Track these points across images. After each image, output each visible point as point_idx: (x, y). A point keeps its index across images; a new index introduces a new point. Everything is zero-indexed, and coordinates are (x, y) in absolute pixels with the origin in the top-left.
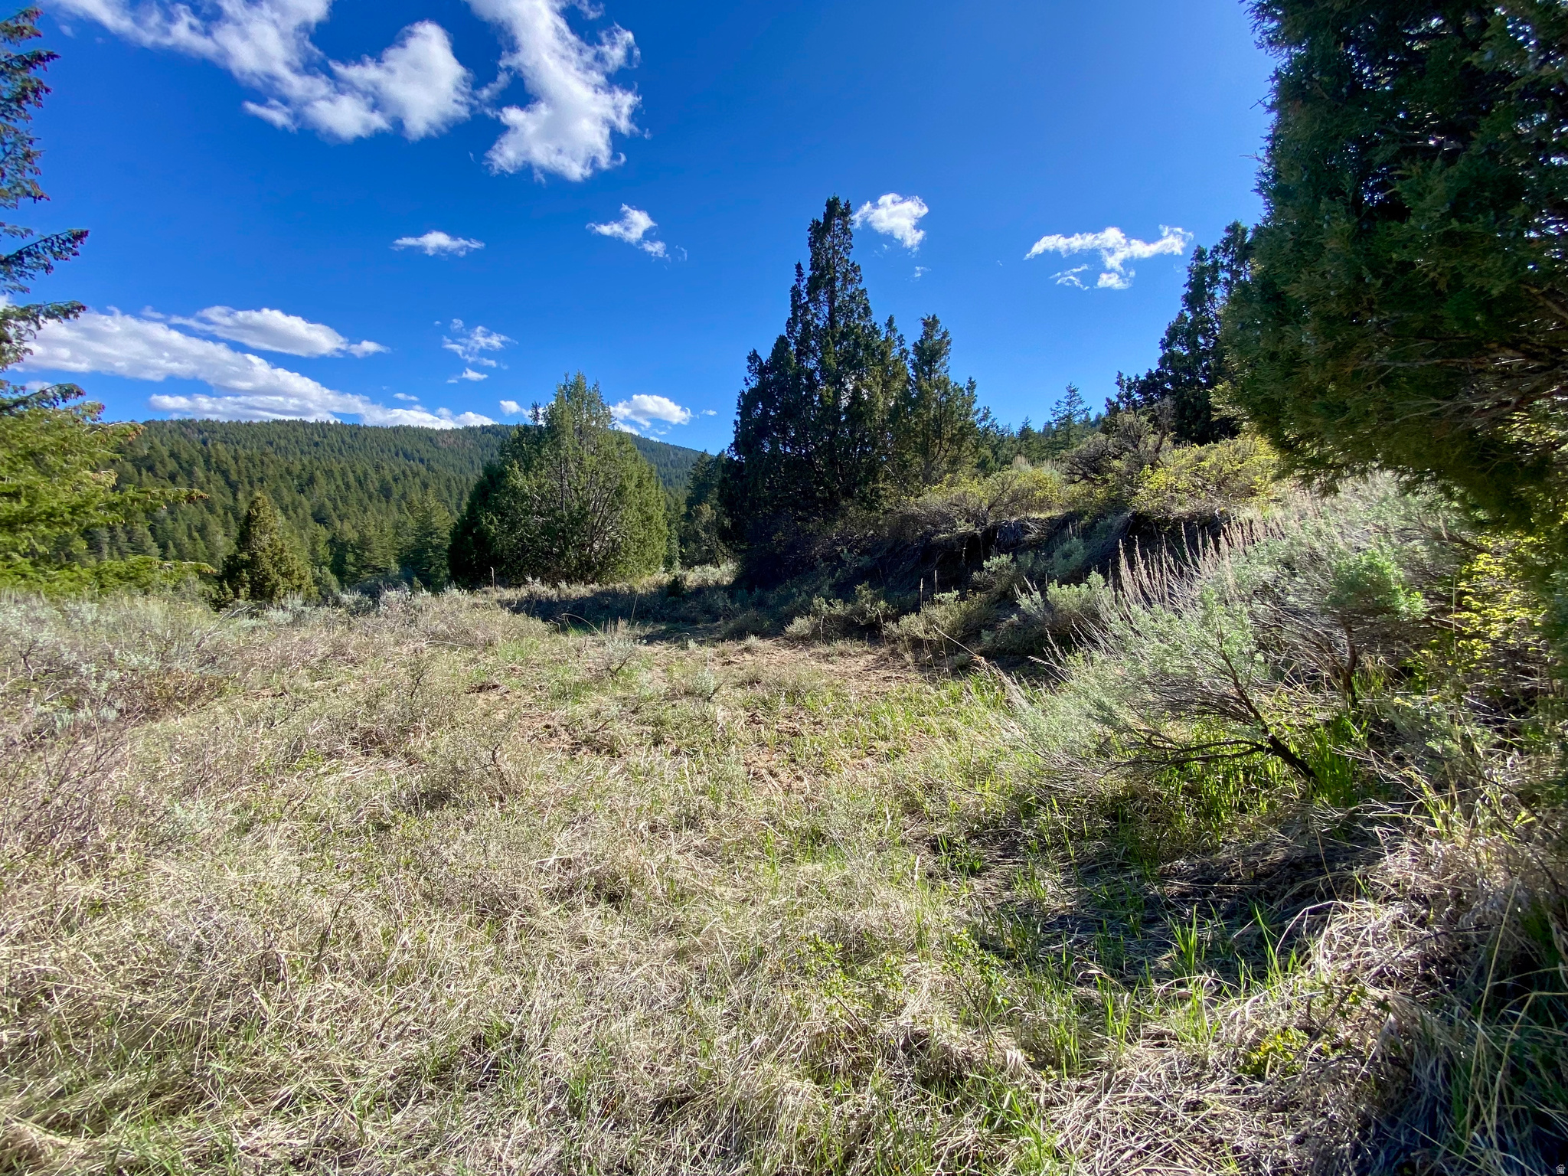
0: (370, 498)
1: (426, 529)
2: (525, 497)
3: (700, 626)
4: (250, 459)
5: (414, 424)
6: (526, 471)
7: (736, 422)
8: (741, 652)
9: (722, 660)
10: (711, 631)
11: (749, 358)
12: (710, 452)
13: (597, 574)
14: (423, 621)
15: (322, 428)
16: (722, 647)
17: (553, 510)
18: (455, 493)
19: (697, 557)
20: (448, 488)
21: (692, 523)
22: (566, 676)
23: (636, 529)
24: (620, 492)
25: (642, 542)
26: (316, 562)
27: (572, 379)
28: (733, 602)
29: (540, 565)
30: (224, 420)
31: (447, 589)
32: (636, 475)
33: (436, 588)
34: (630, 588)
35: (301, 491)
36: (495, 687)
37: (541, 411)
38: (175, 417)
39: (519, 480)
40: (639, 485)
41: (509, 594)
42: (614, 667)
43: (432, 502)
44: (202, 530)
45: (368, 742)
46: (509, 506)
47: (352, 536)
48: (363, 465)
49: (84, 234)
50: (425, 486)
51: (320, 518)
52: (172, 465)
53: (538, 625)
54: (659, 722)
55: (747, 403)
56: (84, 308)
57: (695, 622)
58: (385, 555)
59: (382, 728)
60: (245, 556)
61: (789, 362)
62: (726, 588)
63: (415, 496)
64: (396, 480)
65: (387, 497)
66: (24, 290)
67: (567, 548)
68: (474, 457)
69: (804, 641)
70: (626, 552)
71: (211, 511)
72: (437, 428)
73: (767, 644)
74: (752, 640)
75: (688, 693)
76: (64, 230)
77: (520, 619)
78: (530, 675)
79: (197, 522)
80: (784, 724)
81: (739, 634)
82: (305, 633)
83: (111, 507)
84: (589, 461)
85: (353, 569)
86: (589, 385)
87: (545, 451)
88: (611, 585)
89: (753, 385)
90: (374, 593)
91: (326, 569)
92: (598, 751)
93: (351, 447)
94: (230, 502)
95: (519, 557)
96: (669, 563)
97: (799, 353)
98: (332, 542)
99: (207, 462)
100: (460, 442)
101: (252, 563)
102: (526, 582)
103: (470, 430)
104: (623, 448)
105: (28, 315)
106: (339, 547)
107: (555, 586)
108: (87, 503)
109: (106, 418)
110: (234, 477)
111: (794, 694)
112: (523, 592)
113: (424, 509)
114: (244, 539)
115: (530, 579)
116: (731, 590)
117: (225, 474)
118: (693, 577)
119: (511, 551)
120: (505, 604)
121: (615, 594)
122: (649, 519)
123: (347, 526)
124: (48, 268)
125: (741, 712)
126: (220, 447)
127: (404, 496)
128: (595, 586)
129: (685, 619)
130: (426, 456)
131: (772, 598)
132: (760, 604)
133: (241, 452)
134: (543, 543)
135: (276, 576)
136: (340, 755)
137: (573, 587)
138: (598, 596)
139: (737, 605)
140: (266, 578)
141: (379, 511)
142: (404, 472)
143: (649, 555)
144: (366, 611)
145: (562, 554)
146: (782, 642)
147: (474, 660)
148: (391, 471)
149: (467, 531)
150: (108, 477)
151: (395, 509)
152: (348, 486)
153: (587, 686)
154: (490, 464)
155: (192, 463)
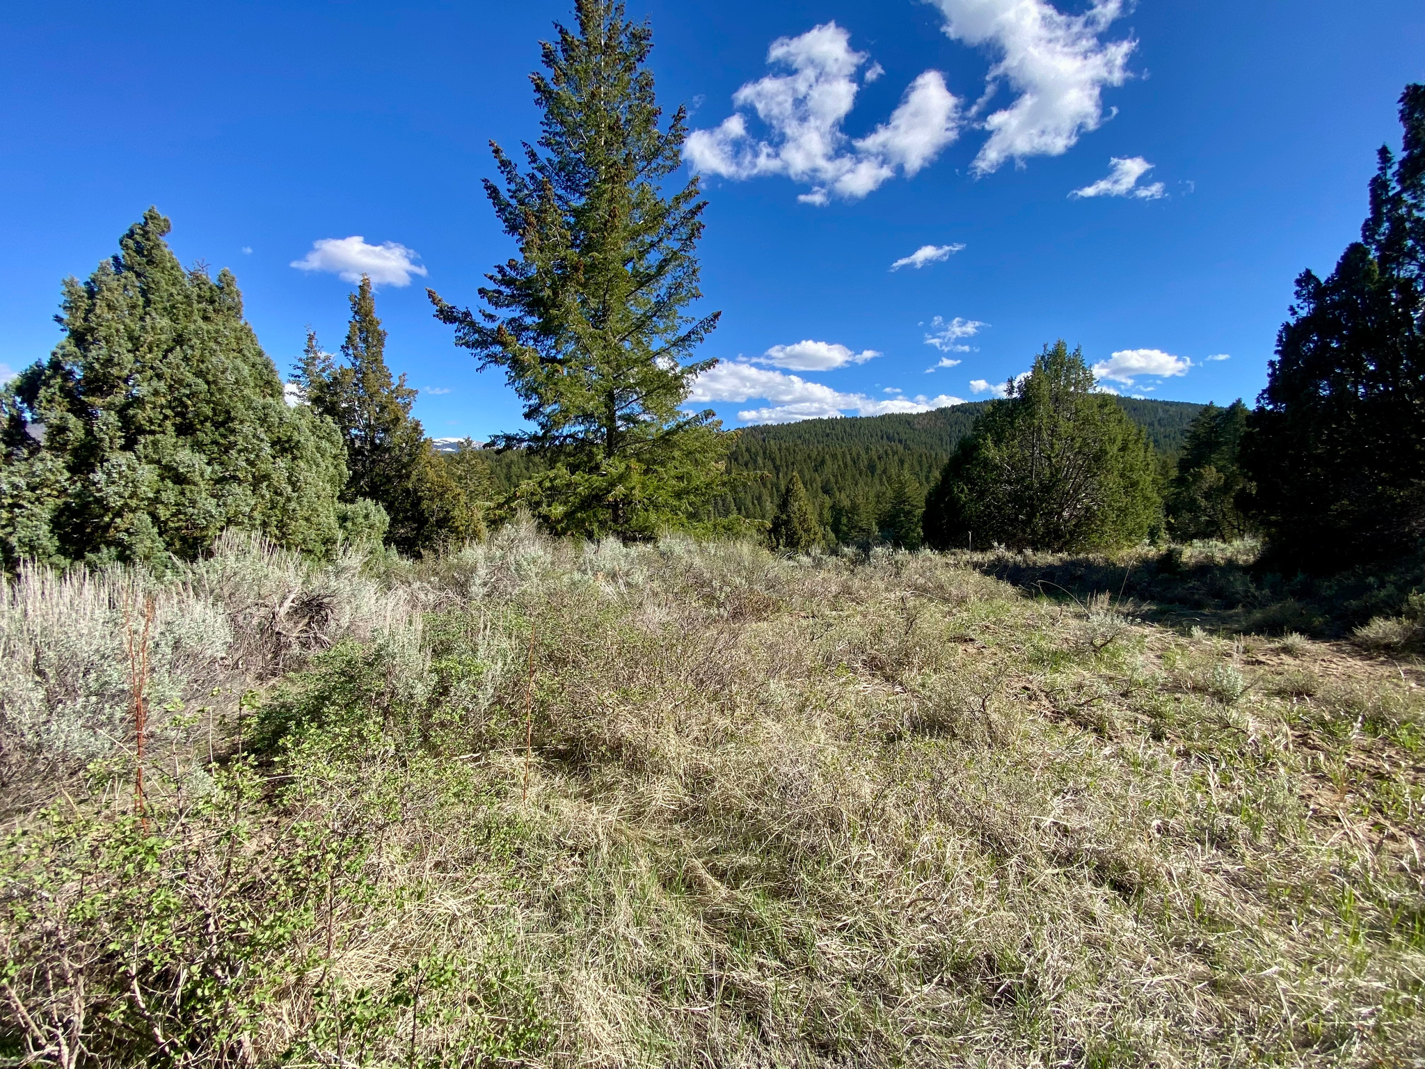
0: (860, 474)
1: (900, 498)
2: (996, 467)
3: (1206, 611)
4: (787, 449)
5: (896, 411)
6: (997, 443)
7: (1272, 364)
8: (1276, 652)
9: (1244, 657)
10: (1224, 620)
11: (1298, 282)
12: (1218, 404)
13: (1066, 543)
14: (905, 574)
15: (832, 422)
16: (1242, 642)
17: (1023, 479)
18: (925, 466)
19: (1192, 529)
20: (920, 463)
21: (1187, 489)
22: (1043, 643)
23: (1117, 497)
24: (1099, 457)
25: (1123, 511)
26: (822, 522)
27: (1050, 348)
28: (1259, 588)
29: (1005, 532)
30: (775, 424)
31: (921, 549)
32: (1120, 437)
33: (913, 548)
34: (1107, 560)
35: (816, 470)
36: (972, 640)
37: (1016, 384)
38: (750, 425)
39: (992, 452)
40: (1123, 449)
41: (977, 557)
42: (1098, 642)
43: (906, 474)
44: (759, 498)
45: (874, 665)
46: (979, 477)
47: (846, 503)
48: (858, 448)
49: (719, 314)
50: (902, 462)
51: (826, 490)
52: (747, 456)
53: (1007, 588)
54: (1155, 713)
55: (1291, 338)
56: (717, 361)
57: (1198, 605)
58: (868, 519)
59: (884, 657)
60: (784, 517)
61: (1368, 275)
62: (1246, 569)
63: (893, 471)
64: (879, 458)
65: (873, 473)
66: (690, 355)
67: (1035, 516)
68: (943, 434)
69: (1388, 651)
70: (1102, 521)
71: (764, 485)
72: (914, 412)
73: (1321, 647)
74: (1296, 639)
75: (1196, 689)
76: (708, 314)
77: (990, 581)
78: (1004, 636)
79: (757, 494)
80: (1359, 758)
81: (1273, 629)
82: (823, 574)
83: (724, 484)
84: (1065, 427)
85: (845, 529)
86: (1070, 351)
87: (1019, 422)
88: (1082, 556)
89: (1303, 313)
90: (865, 548)
91: (828, 528)
92: (1086, 728)
93: (850, 435)
94: (775, 480)
95: (985, 523)
96: (1153, 535)
97: (1383, 260)
98: (833, 507)
99: (764, 453)
100: (932, 423)
101: (787, 523)
102: (992, 547)
103: (941, 411)
104: (1106, 410)
105: (692, 370)
106: (837, 511)
107: (1020, 552)
108: (713, 482)
109: (724, 428)
110: (778, 463)
111: (1376, 722)
112: (990, 556)
113: (900, 482)
114: (784, 505)
115: (996, 544)
116: (1255, 570)
117: (773, 460)
118: (1191, 552)
119: (978, 517)
120: (976, 566)
121: (1088, 565)
122: (1134, 484)
123: (843, 496)
124: (702, 339)
125: (1286, 728)
126: (772, 442)
127: (884, 472)
128: (1064, 555)
129: (1183, 601)
130: (904, 437)
131: (1327, 587)
132: (1304, 594)
133: (783, 446)
134: (1009, 510)
135: (801, 532)
136: (855, 671)
137: (1039, 554)
138: (1066, 566)
139: (1266, 592)
140: (795, 533)
141: (866, 484)
142: (886, 452)
143: (1130, 524)
144: (862, 562)
145: (1028, 522)
146: (1348, 648)
147: (950, 613)
148: (877, 451)
149: (940, 499)
150: (722, 466)
151: (877, 481)
152: (846, 466)
153: (1065, 656)
154: (964, 438)
155: (756, 454)
